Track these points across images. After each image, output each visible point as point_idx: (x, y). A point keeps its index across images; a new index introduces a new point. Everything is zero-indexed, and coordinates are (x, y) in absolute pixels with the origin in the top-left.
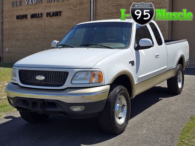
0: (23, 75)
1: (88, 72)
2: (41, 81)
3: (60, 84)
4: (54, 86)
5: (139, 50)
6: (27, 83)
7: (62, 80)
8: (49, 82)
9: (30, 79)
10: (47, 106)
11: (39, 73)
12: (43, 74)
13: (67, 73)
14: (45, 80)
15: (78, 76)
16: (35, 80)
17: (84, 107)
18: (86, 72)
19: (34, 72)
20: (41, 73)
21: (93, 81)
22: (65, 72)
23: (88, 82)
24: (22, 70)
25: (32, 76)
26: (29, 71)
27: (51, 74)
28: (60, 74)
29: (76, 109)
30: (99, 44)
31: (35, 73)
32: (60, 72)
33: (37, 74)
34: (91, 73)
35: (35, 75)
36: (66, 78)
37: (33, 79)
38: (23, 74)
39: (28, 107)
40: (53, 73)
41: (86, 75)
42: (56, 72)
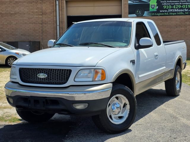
0: (23, 74)
1: (91, 70)
2: (42, 79)
3: (63, 81)
4: (56, 84)
5: (140, 50)
6: (28, 81)
7: (64, 78)
8: (51, 80)
9: (31, 77)
10: (49, 104)
11: (41, 71)
12: (45, 72)
13: (70, 71)
14: (47, 78)
15: (81, 74)
16: (37, 78)
17: (87, 104)
18: (89, 70)
19: (35, 70)
20: (43, 71)
21: (96, 79)
22: (68, 70)
23: (91, 79)
24: (23, 68)
25: (33, 74)
26: (30, 69)
27: (53, 72)
28: (63, 72)
29: (79, 107)
30: (99, 43)
31: (37, 71)
32: (63, 70)
33: (39, 72)
34: (94, 71)
35: (37, 73)
36: (69, 76)
37: (35, 77)
38: (23, 72)
39: (30, 105)
40: (56, 71)
41: (89, 73)
42: (58, 70)
